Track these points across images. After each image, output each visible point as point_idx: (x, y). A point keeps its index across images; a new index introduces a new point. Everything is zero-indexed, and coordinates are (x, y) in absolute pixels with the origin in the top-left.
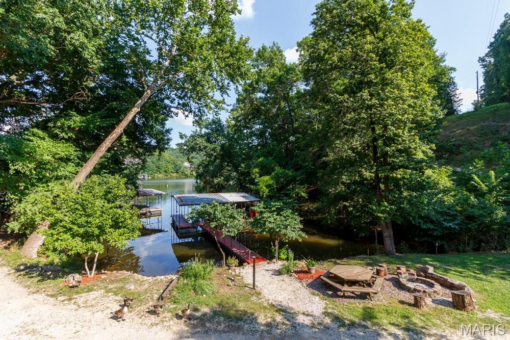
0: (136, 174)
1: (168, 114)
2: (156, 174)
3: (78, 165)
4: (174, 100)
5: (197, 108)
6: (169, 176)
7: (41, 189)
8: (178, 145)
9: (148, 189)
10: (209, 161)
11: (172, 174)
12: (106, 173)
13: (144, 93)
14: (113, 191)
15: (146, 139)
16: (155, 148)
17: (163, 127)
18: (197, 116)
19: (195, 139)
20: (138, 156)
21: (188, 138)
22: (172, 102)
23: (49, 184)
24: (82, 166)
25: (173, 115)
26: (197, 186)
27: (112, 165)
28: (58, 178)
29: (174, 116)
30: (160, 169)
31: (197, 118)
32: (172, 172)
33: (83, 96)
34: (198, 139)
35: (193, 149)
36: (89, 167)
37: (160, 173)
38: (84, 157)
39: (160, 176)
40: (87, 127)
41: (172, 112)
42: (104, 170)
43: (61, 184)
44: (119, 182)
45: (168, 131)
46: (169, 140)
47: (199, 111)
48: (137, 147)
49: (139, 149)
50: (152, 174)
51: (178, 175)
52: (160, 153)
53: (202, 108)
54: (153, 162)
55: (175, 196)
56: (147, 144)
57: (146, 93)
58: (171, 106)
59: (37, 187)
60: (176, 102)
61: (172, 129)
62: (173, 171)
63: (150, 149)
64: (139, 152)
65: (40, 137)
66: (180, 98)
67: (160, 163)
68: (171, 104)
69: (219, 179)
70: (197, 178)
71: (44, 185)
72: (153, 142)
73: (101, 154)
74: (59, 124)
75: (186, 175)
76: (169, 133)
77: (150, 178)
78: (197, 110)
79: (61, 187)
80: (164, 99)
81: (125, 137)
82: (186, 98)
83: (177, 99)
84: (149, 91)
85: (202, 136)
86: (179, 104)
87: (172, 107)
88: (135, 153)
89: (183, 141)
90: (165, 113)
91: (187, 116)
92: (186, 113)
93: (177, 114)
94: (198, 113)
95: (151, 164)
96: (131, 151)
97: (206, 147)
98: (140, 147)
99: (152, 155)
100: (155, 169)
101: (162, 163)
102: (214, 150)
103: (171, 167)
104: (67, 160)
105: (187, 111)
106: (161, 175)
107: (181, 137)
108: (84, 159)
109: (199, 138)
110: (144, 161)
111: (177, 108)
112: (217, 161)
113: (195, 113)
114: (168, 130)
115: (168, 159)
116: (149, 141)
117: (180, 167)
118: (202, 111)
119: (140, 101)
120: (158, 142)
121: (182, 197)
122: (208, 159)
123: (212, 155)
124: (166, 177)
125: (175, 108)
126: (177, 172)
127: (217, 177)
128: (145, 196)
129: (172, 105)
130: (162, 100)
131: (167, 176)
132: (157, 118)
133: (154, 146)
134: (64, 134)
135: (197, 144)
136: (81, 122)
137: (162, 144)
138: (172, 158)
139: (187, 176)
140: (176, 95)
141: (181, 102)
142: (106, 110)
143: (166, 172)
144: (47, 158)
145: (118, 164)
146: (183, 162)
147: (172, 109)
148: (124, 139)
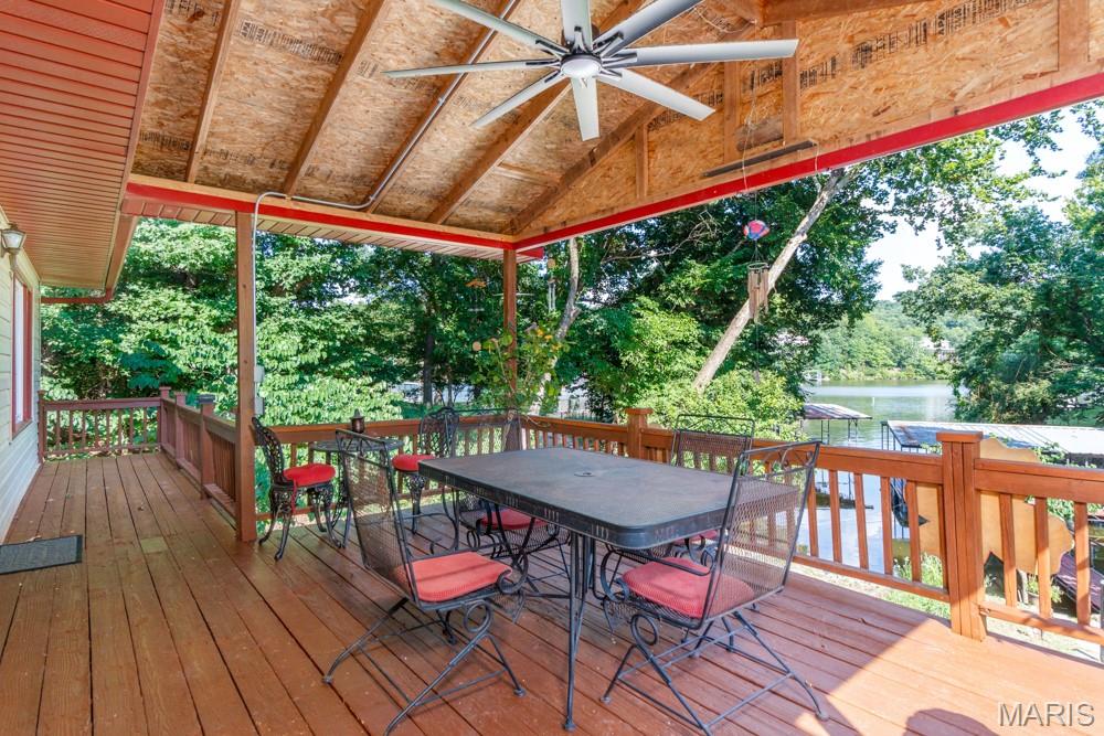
0: (799, 370)
1: (870, 228)
2: (842, 371)
3: (700, 353)
4: (886, 194)
5: (950, 202)
6: (879, 375)
7: (653, 392)
8: (899, 296)
9: (825, 405)
10: (997, 335)
11: (885, 370)
12: (744, 367)
13: (815, 201)
14: (763, 399)
15: (819, 293)
16: (838, 311)
17: (860, 260)
18: (950, 222)
19: (950, 279)
20: (802, 329)
21: (928, 276)
22: (879, 201)
23: (665, 385)
24: (705, 355)
25: (881, 230)
26: (956, 402)
27: (755, 351)
28: (676, 376)
29: (886, 233)
30: (853, 357)
31: (950, 228)
32: (885, 365)
33: (705, 229)
34: (958, 277)
35: (943, 304)
36: (718, 356)
37: (853, 367)
38: (708, 338)
39: (853, 374)
40: (712, 285)
41: (879, 223)
42: (740, 362)
43: (681, 386)
44: (773, 384)
45: (871, 269)
46: (874, 288)
47: (957, 208)
48: (799, 311)
49: (803, 316)
50: (831, 370)
51: (903, 374)
52: (851, 322)
53: (963, 201)
54: (835, 342)
55: (890, 423)
56: (821, 304)
57: (818, 200)
58: (876, 211)
59: (648, 388)
60: (891, 199)
61: (880, 264)
62: (891, 363)
63: (827, 314)
64: (804, 322)
65: (649, 309)
66: (900, 186)
67: (852, 341)
68: (877, 207)
69: (1034, 387)
70: (956, 380)
71: (656, 386)
72: (836, 298)
73: (737, 333)
74: (673, 285)
75: (928, 373)
76: (874, 272)
77: (827, 379)
78: (949, 208)
79: (680, 390)
80: (860, 197)
81: (778, 295)
82: (917, 184)
83: (894, 191)
84: (824, 194)
85: (971, 268)
86: (898, 201)
87: (881, 213)
88: (796, 325)
89: (914, 286)
90: (863, 229)
91: (921, 228)
92: (918, 220)
93: (893, 228)
94: (952, 216)
95: (830, 345)
96: (787, 322)
97: (985, 296)
98: (806, 311)
99: (833, 327)
100: (840, 356)
101: (859, 343)
102: (1014, 301)
103: (882, 352)
104: (682, 345)
105: (921, 214)
106: (855, 372)
107: (909, 277)
108: (709, 343)
109: (960, 273)
110: (815, 341)
111: (893, 212)
112: (1027, 333)
113: (942, 216)
114: (872, 265)
115: (875, 330)
116: (825, 296)
117: (910, 353)
118: (963, 208)
119: (806, 220)
120: (846, 298)
121: (911, 427)
122: (992, 329)
123: (1009, 316)
124: (869, 378)
125: (889, 212)
126: (900, 365)
127: (1026, 380)
128: (819, 418)
129: (881, 208)
130: (856, 203)
131: (872, 375)
132: (843, 246)
133: (836, 307)
134: (680, 300)
135: (956, 291)
136: (702, 278)
137: (856, 301)
138: (887, 328)
139: (931, 377)
140: (890, 182)
141: (903, 196)
142: (742, 246)
143: (868, 364)
144: (661, 343)
145: (762, 348)
146: (919, 338)
147: (880, 218)
148: (778, 299)
